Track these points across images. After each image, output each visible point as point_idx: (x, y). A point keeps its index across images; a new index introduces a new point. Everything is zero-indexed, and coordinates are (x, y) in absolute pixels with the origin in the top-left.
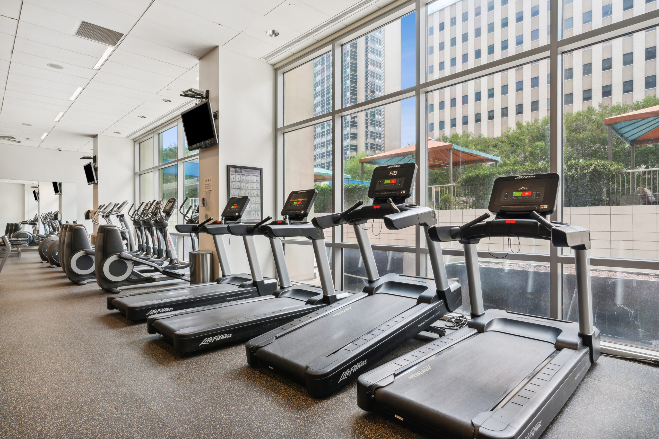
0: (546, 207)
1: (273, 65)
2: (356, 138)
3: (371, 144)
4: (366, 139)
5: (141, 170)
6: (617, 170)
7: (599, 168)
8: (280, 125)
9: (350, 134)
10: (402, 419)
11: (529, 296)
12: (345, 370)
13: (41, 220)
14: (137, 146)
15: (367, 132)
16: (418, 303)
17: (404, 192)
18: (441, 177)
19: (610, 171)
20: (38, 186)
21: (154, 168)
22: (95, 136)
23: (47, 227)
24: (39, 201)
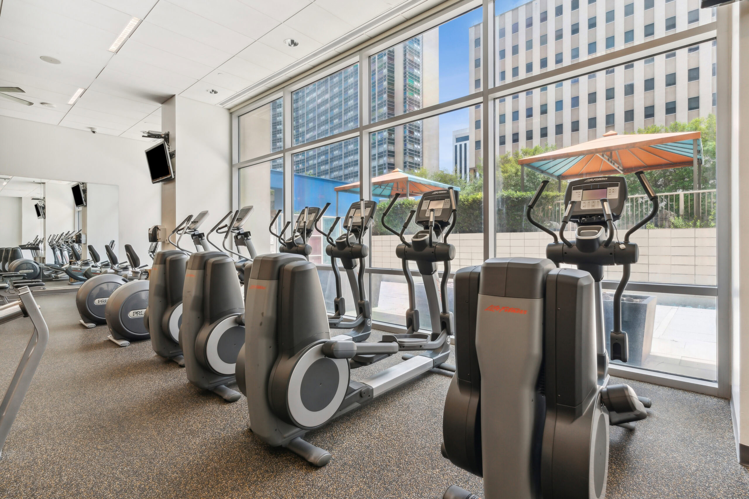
2: (393, 156)
3: (410, 163)
4: (405, 157)
9: (387, 152)
13: (50, 243)
15: (405, 150)
20: (44, 198)
23: (58, 253)
24: (45, 218)
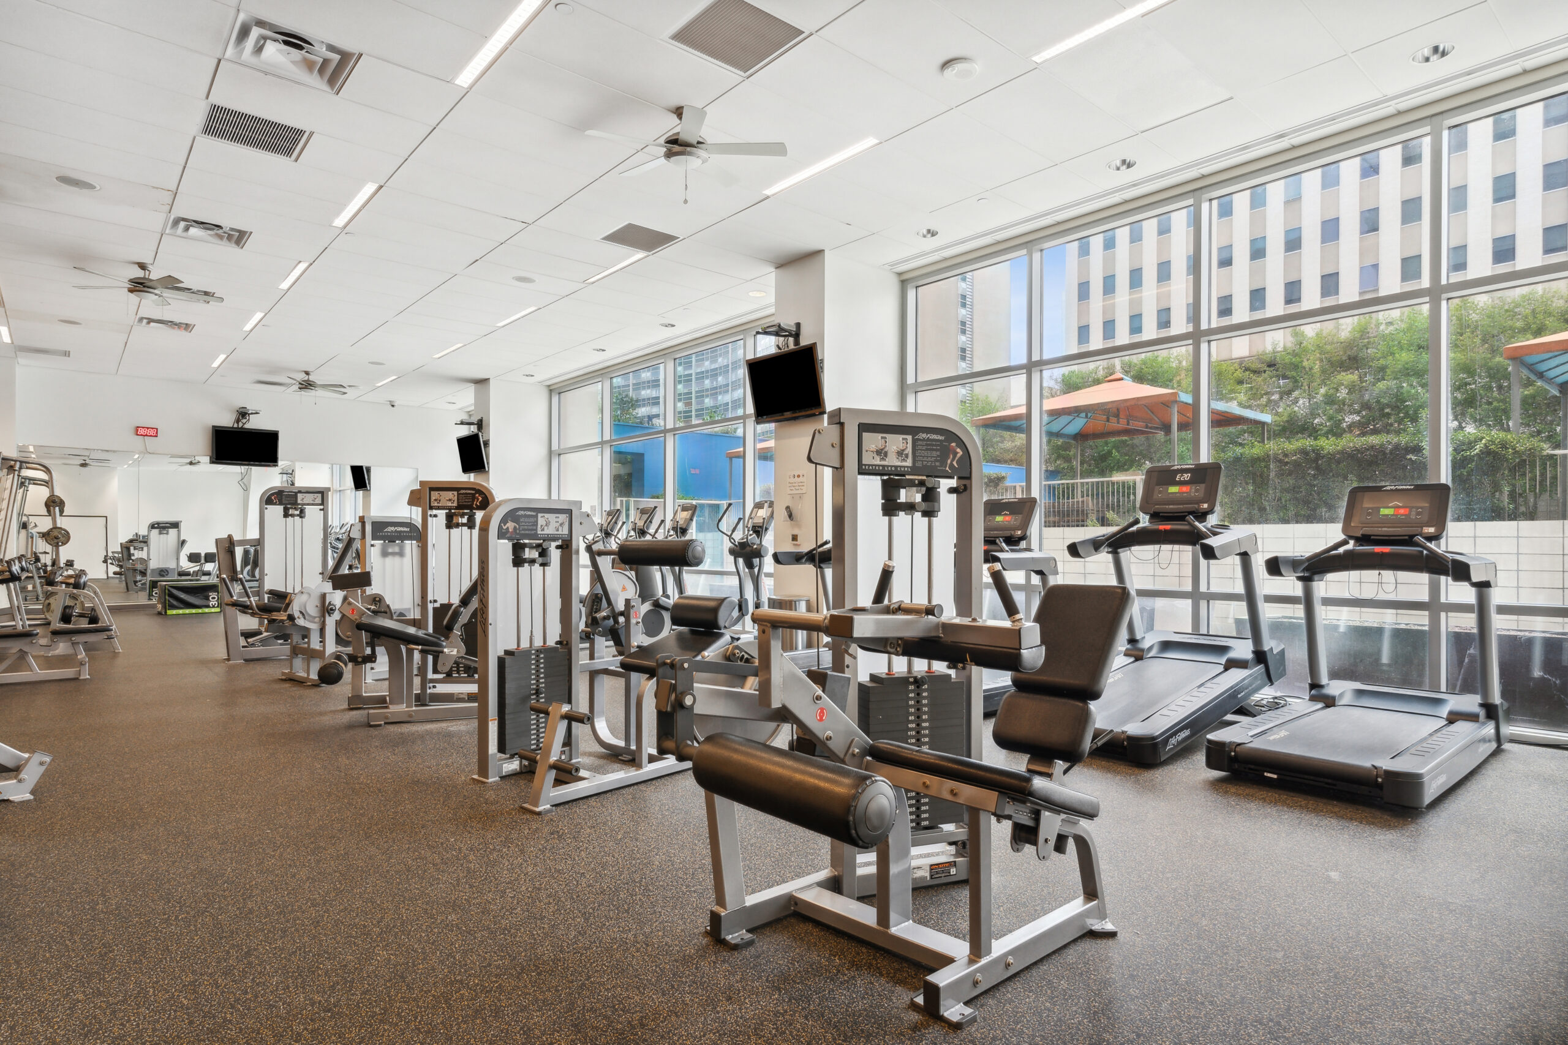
0: (1432, 530)
1: (900, 274)
5: (562, 447)
6: (1530, 450)
7: (1493, 447)
8: (910, 379)
10: (1275, 776)
11: (1385, 668)
12: (1171, 736)
14: (555, 399)
16: (1226, 669)
17: (1205, 506)
18: (1118, 452)
19: (1516, 452)
21: (602, 443)
22: (481, 382)
